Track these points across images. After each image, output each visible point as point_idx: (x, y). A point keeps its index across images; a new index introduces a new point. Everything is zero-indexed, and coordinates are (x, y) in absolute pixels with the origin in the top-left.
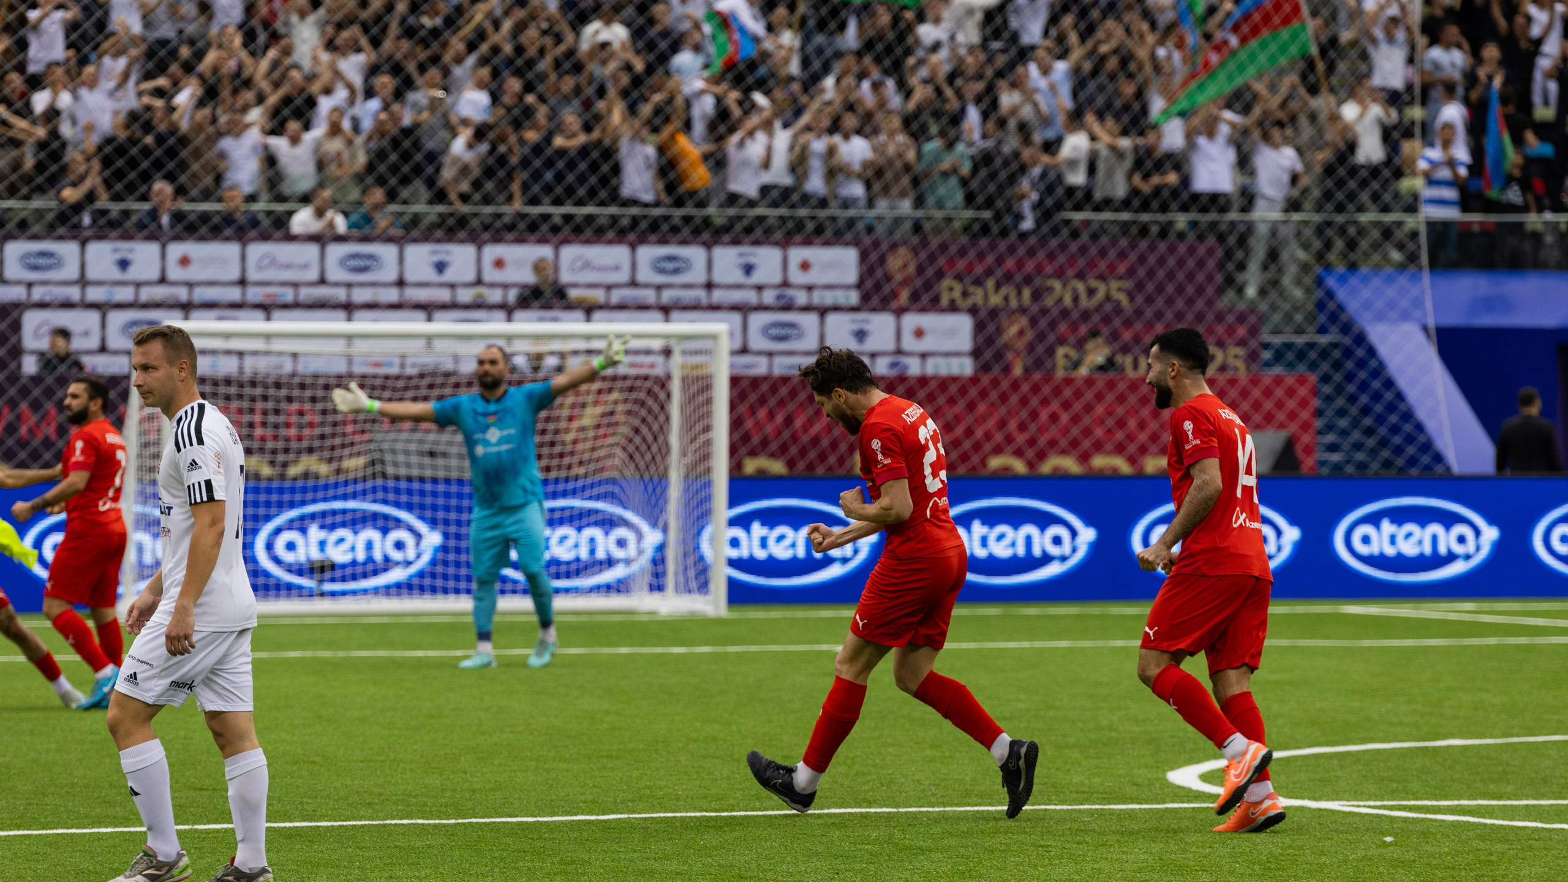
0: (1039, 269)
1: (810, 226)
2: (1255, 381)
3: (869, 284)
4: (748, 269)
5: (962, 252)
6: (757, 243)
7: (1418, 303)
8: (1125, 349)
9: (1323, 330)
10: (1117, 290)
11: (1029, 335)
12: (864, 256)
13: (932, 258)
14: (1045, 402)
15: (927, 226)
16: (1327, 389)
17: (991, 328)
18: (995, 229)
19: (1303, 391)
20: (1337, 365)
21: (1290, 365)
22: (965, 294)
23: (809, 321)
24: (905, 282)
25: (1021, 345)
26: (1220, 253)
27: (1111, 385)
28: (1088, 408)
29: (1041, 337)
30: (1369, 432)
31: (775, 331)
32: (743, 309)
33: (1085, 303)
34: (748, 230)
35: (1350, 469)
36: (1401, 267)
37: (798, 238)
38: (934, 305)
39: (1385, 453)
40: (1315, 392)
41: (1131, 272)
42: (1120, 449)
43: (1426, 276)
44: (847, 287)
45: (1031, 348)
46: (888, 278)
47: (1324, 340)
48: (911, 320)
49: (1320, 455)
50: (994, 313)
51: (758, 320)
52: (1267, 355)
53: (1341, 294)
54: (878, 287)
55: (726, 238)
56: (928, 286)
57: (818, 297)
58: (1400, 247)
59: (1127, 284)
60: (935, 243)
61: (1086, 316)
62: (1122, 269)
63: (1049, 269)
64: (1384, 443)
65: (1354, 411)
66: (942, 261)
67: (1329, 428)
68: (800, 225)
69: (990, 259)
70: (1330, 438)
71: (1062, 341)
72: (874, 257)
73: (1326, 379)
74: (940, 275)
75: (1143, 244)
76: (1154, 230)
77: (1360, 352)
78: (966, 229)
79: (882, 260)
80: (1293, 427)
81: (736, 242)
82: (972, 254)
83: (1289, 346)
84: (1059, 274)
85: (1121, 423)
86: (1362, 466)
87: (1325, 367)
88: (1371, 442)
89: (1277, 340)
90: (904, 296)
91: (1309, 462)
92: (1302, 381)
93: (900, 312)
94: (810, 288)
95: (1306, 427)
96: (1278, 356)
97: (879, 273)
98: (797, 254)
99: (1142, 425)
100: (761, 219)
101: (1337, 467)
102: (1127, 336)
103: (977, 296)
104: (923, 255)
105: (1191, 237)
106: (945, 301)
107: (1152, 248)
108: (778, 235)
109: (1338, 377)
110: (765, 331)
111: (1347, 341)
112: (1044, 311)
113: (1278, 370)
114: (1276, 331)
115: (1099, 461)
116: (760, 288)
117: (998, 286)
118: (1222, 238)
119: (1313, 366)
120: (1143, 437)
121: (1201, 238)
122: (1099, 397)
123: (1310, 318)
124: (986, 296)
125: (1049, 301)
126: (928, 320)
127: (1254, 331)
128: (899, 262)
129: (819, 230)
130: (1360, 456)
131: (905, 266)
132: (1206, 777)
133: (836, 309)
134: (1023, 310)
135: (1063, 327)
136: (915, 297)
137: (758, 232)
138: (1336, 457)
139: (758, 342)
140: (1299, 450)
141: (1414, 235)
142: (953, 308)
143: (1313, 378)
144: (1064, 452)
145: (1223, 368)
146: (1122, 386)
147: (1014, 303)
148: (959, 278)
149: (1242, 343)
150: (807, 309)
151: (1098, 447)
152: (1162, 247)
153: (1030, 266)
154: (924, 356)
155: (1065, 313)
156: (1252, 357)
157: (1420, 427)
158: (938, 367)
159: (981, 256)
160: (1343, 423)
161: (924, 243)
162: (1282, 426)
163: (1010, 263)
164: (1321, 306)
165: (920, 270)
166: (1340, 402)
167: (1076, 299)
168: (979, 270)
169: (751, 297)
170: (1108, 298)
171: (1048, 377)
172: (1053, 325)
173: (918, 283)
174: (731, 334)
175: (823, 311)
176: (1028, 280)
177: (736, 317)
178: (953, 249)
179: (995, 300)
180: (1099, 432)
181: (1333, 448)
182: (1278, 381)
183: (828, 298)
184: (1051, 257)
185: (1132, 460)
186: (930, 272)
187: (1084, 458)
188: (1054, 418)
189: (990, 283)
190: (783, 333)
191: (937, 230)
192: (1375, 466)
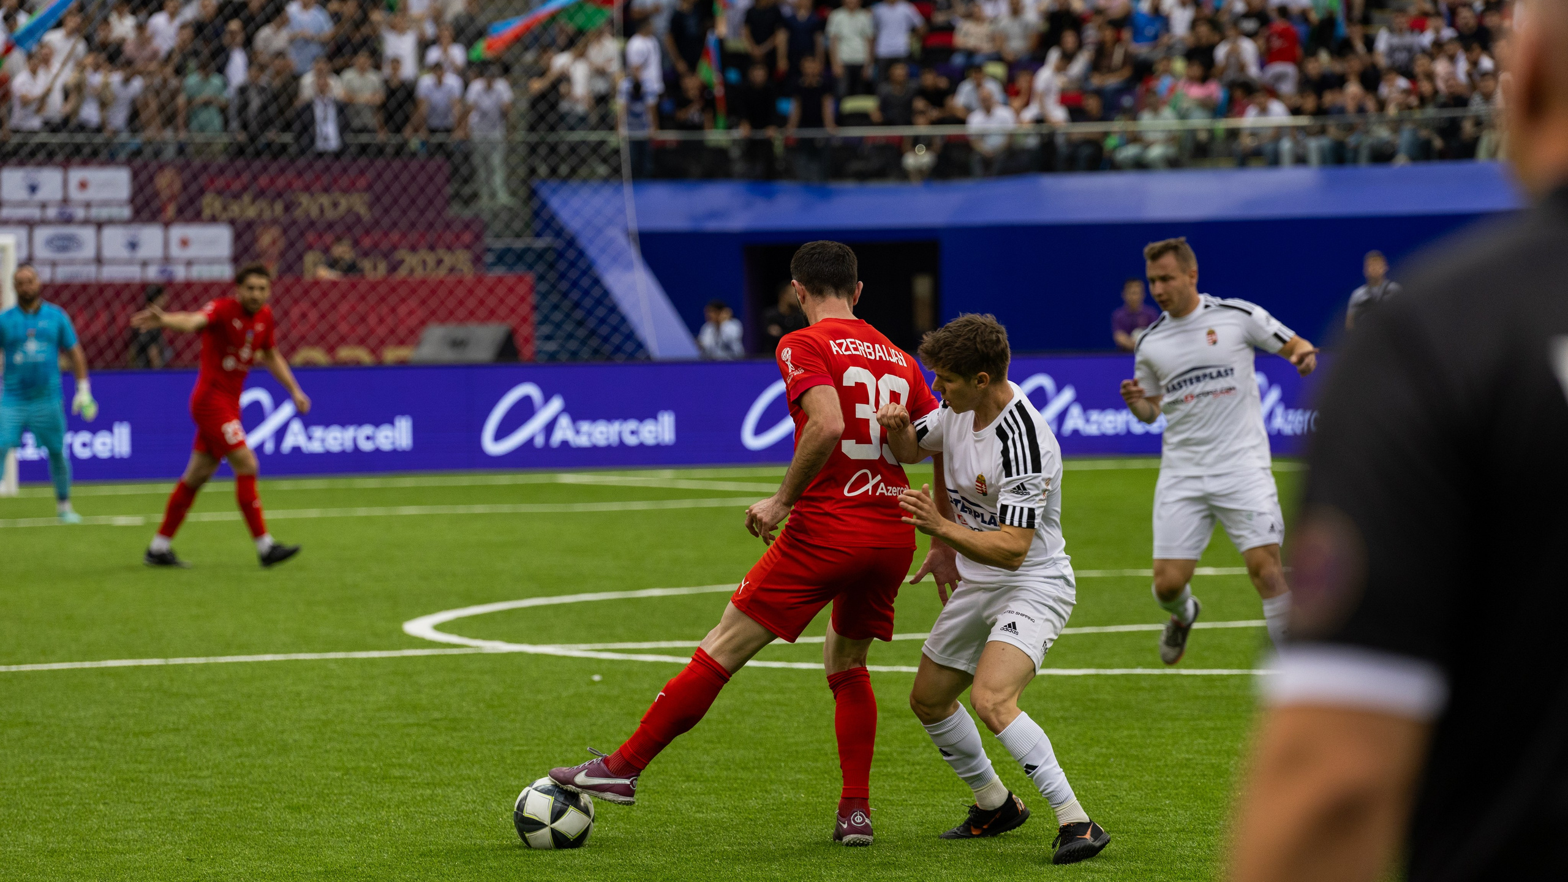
0: (289, 185)
1: (87, 151)
2: (480, 280)
3: (140, 200)
4: (33, 189)
5: (222, 171)
6: (41, 164)
7: (621, 211)
8: (366, 254)
9: (538, 235)
10: (358, 203)
11: (282, 244)
12: (135, 176)
13: (195, 177)
14: (296, 302)
15: (190, 150)
16: (543, 287)
17: (247, 238)
18: (250, 150)
19: (522, 289)
20: (551, 266)
21: (511, 267)
22: (225, 208)
23: (87, 234)
24: (172, 198)
25: (275, 251)
26: (447, 169)
27: (354, 286)
28: (334, 307)
29: (291, 244)
30: (580, 324)
31: (60, 243)
32: (30, 224)
33: (330, 214)
34: (32, 154)
35: (564, 357)
36: (606, 180)
37: (77, 159)
38: (197, 218)
39: (594, 342)
40: (532, 289)
41: (369, 187)
42: (362, 342)
43: (628, 189)
44: (120, 204)
45: (282, 254)
46: (156, 194)
47: (540, 244)
48: (177, 232)
49: (537, 344)
50: (250, 225)
51: (42, 234)
52: (489, 258)
53: (555, 203)
54: (147, 203)
55: (15, 160)
56: (192, 201)
57: (95, 213)
58: (605, 161)
59: (367, 197)
60: (197, 163)
61: (330, 226)
62: (362, 183)
63: (298, 184)
64: (593, 333)
65: (567, 304)
66: (203, 179)
67: (545, 320)
68: (78, 149)
69: (246, 177)
70: (546, 329)
71: (310, 247)
72: (143, 176)
73: (541, 278)
74: (202, 192)
75: (380, 163)
76: (389, 150)
77: (571, 254)
78: (226, 149)
79: (151, 179)
80: (513, 322)
81: (22, 164)
82: (229, 173)
83: (508, 250)
84: (307, 188)
85: (363, 319)
86: (574, 354)
87: (540, 268)
88: (581, 333)
89: (499, 245)
90: (171, 210)
91: (527, 351)
92: (520, 279)
93: (167, 225)
94: (88, 205)
95: (524, 320)
96: (501, 257)
97: (148, 191)
98: (77, 175)
99: (381, 321)
100: (43, 145)
101: (552, 356)
102: (367, 242)
103: (235, 209)
104: (187, 174)
105: (422, 155)
106: (207, 213)
107: (388, 165)
108: (60, 158)
109: (552, 276)
110: (50, 242)
111: (559, 244)
112: (294, 222)
113: (499, 271)
114: (498, 236)
115: (346, 353)
116: (44, 206)
117: (253, 201)
118: (449, 156)
119: (530, 267)
120: (382, 331)
121: (431, 155)
122: (344, 296)
123: (527, 225)
124: (242, 211)
125: (298, 213)
126: (193, 232)
127: (478, 237)
128: (167, 181)
129: (95, 153)
130: (572, 345)
131: (170, 186)
132: (440, 627)
133: (111, 222)
134: (274, 221)
135: (311, 236)
136: (180, 211)
137: (41, 156)
138: (551, 346)
139: (42, 252)
140: (519, 340)
141: (616, 152)
142: (214, 220)
143: (530, 277)
144: (314, 344)
145: (452, 270)
146: (362, 287)
147: (267, 215)
148: (220, 193)
149: (468, 247)
150: (86, 222)
151: (343, 340)
152: (397, 165)
153: (281, 182)
154: (189, 263)
155: (312, 224)
156: (477, 260)
157: (623, 320)
158: (202, 273)
159: (238, 175)
160: (557, 316)
161: (188, 164)
162: (503, 319)
163: (263, 180)
164: (536, 214)
165: (185, 187)
166: (554, 298)
167: (322, 211)
168: (236, 186)
169: (35, 213)
170: (350, 210)
171: (298, 279)
172: (302, 234)
173: (183, 199)
174: (18, 246)
175: (100, 225)
176: (279, 195)
177: (23, 232)
178: (213, 169)
179: (251, 212)
180: (343, 328)
181: (548, 338)
182: (500, 280)
183: (104, 213)
184: (300, 174)
185: (373, 351)
186: (193, 188)
187: (331, 350)
188: (304, 316)
189: (246, 198)
190: (65, 244)
191: (199, 152)
192: (585, 354)
